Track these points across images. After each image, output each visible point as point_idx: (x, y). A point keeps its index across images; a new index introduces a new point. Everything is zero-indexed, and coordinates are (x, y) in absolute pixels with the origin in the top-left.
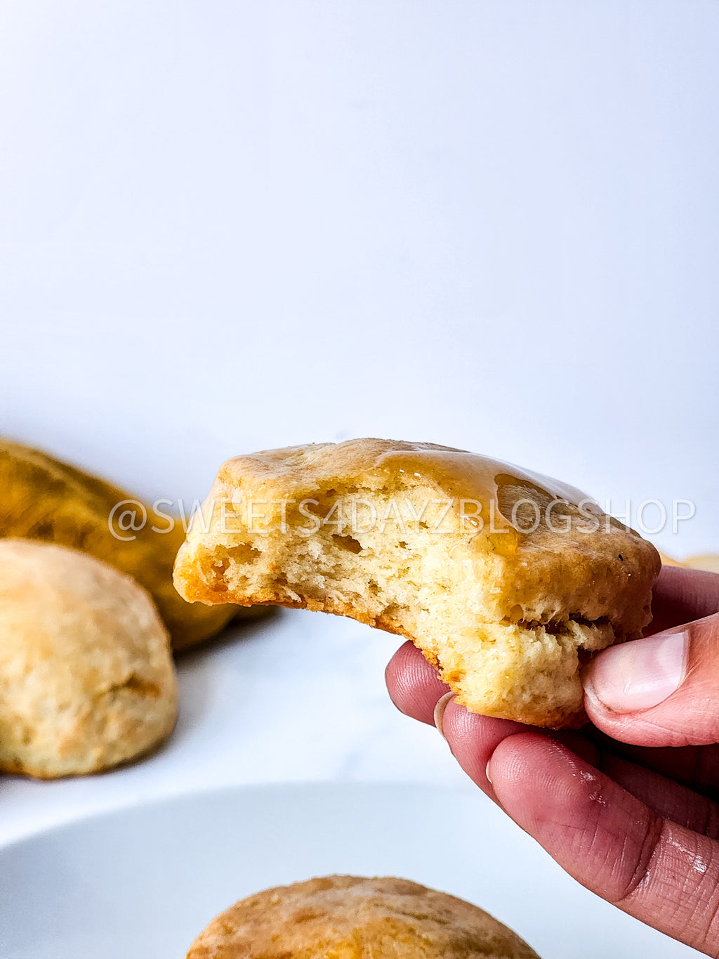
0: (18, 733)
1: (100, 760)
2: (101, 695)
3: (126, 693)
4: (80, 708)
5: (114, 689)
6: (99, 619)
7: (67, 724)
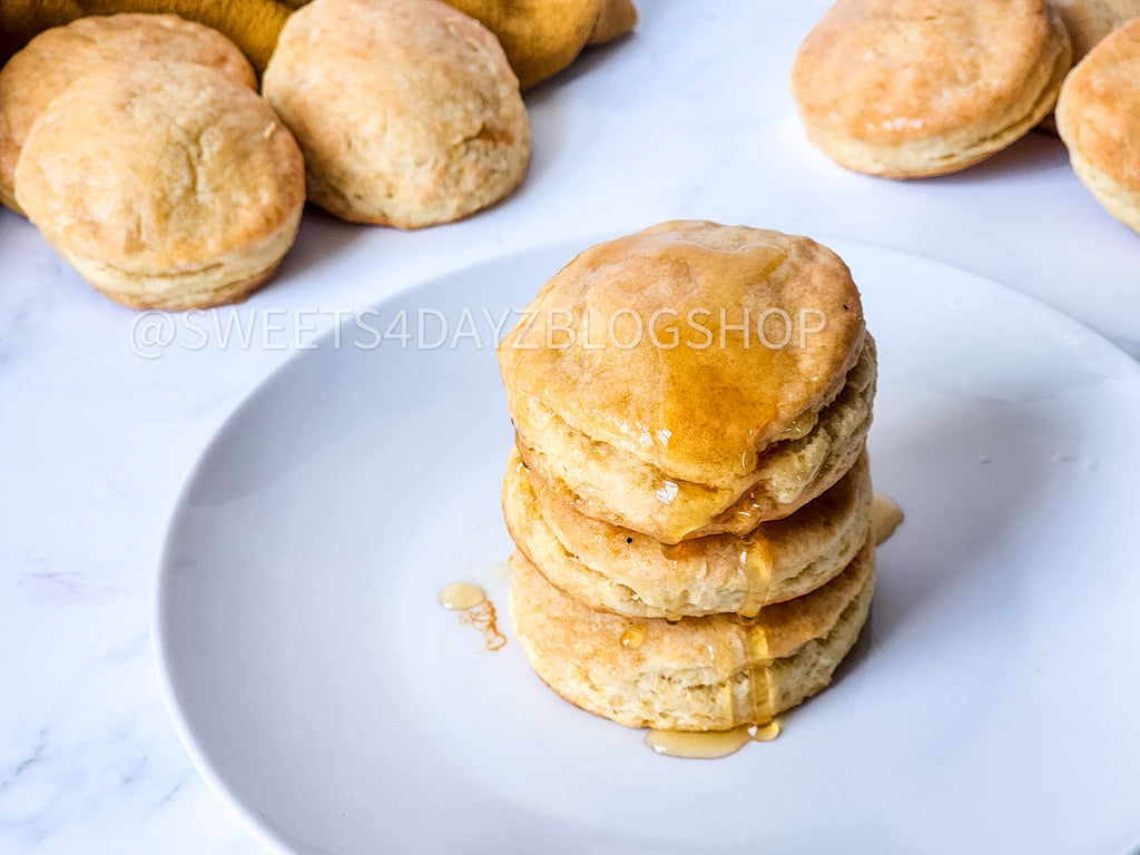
0: (381, 189)
1: (459, 208)
2: (456, 147)
3: (478, 143)
4: (436, 162)
5: (467, 140)
6: (447, 71)
7: (426, 178)
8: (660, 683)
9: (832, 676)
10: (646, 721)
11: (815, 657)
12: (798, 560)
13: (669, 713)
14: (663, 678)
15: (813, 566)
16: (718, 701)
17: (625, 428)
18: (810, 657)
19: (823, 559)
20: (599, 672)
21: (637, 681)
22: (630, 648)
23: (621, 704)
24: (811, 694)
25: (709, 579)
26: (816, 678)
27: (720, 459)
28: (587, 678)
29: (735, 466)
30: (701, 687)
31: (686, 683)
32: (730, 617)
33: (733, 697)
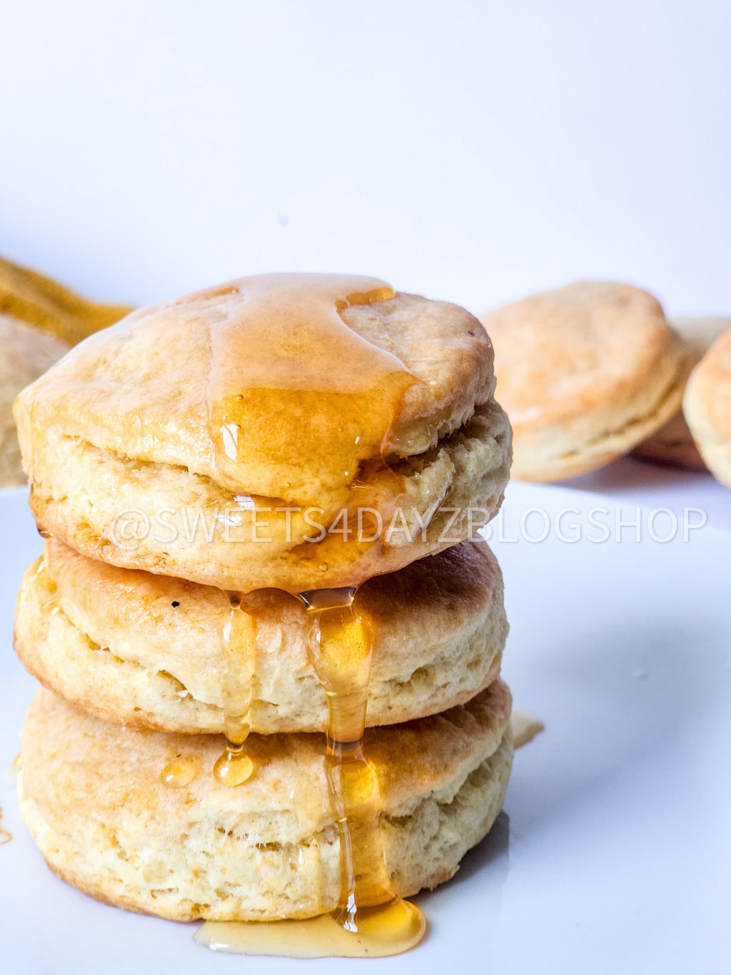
8: (218, 838)
9: (460, 863)
10: (197, 908)
11: (436, 826)
12: (411, 644)
13: (229, 890)
14: (222, 831)
15: (431, 671)
16: (300, 869)
17: (172, 428)
18: (429, 825)
19: (445, 663)
20: (131, 826)
21: (185, 836)
22: (175, 787)
23: (161, 878)
24: (431, 884)
25: (284, 655)
26: (437, 859)
27: (302, 460)
28: (115, 842)
29: (322, 471)
30: (274, 846)
31: (254, 839)
32: (316, 739)
33: (322, 864)
